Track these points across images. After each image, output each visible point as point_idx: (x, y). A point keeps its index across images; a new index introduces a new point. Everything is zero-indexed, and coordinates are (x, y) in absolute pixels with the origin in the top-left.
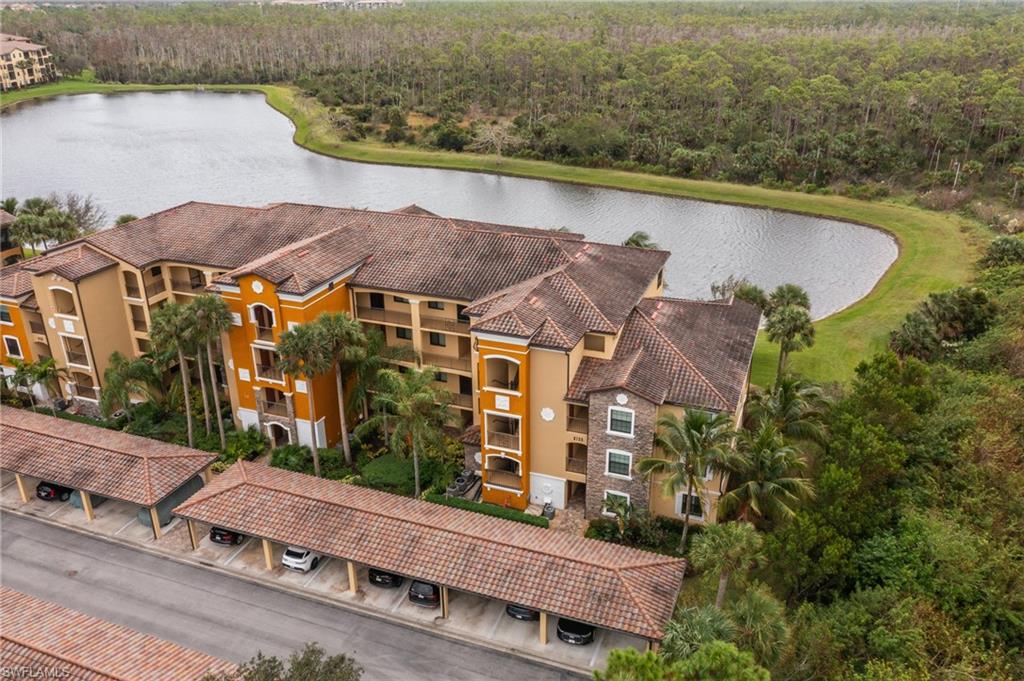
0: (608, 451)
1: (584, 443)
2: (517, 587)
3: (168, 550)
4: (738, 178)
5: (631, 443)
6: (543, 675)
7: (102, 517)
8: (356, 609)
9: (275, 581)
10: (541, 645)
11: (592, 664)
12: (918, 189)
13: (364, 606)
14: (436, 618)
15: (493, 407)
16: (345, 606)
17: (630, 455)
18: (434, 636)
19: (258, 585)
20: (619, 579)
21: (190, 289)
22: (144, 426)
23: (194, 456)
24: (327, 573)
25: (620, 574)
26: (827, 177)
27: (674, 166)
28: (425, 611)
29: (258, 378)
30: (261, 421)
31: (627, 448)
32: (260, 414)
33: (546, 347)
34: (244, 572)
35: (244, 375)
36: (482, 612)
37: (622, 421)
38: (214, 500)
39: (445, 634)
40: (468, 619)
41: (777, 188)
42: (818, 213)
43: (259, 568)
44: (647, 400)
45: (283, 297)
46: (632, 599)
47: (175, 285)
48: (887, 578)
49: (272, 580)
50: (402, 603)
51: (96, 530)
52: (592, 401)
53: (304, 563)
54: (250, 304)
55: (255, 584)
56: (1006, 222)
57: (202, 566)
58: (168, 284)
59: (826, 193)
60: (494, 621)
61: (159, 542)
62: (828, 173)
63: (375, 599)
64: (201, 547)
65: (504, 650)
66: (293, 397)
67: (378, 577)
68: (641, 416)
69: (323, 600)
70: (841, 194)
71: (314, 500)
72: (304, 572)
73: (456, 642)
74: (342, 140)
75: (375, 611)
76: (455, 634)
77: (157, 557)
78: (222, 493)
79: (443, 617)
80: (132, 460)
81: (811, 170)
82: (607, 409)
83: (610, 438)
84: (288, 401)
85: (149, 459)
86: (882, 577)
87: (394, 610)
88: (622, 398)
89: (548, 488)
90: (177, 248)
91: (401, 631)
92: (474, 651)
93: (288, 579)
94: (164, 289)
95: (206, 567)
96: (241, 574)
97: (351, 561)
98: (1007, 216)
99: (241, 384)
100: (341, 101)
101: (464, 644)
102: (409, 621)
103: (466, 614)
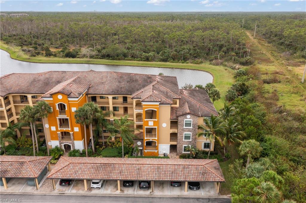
0: (184, 133)
1: (176, 132)
2: (177, 176)
3: (44, 192)
4: (162, 60)
5: (191, 130)
6: (191, 200)
7: (11, 187)
8: (123, 196)
9: (90, 193)
10: (186, 192)
11: (203, 194)
12: (209, 60)
13: (125, 194)
14: (150, 192)
15: (148, 125)
16: (119, 196)
17: (191, 133)
18: (152, 198)
19: (85, 196)
20: (205, 167)
21: (21, 103)
22: (15, 152)
23: (44, 158)
24: (107, 187)
25: (205, 166)
26: (185, 59)
27: (144, 58)
28: (146, 191)
29: (59, 129)
30: (60, 144)
31: (190, 132)
32: (60, 141)
33: (164, 104)
34: (77, 193)
35: (53, 129)
36: (163, 188)
37: (188, 123)
38: (62, 170)
39: (156, 196)
40: (160, 190)
41: (174, 62)
42: (188, 68)
43: (83, 190)
44: (196, 116)
45: (70, 99)
46: (212, 172)
47: (15, 102)
48: (269, 154)
49: (89, 193)
50: (137, 191)
51: (11, 192)
52: (179, 119)
53: (99, 185)
54: (57, 103)
55: (84, 196)
56: (235, 67)
57: (61, 194)
58: (12, 102)
59: (187, 63)
60: (168, 189)
61: (38, 190)
62: (186, 58)
63: (127, 191)
64: (57, 189)
65: (176, 197)
66: (73, 133)
67: (127, 183)
68: (195, 121)
69: (110, 195)
70: (191, 63)
71: (99, 164)
72: (99, 188)
73: (160, 198)
74: (30, 57)
75: (130, 195)
76: (158, 196)
77: (41, 195)
78: (63, 168)
79: (153, 192)
80: (22, 163)
81: (181, 57)
82: (184, 120)
83: (185, 129)
84: (71, 135)
85: (29, 162)
86: (267, 154)
87: (136, 193)
88: (188, 116)
89: (164, 148)
90: (15, 89)
91: (142, 199)
92: (167, 199)
93: (94, 192)
94: (10, 104)
95: (62, 194)
96: (77, 194)
97: (119, 180)
98: (235, 65)
99: (52, 133)
100: (23, 45)
101: (163, 198)
102: (143, 195)
103: (159, 189)
